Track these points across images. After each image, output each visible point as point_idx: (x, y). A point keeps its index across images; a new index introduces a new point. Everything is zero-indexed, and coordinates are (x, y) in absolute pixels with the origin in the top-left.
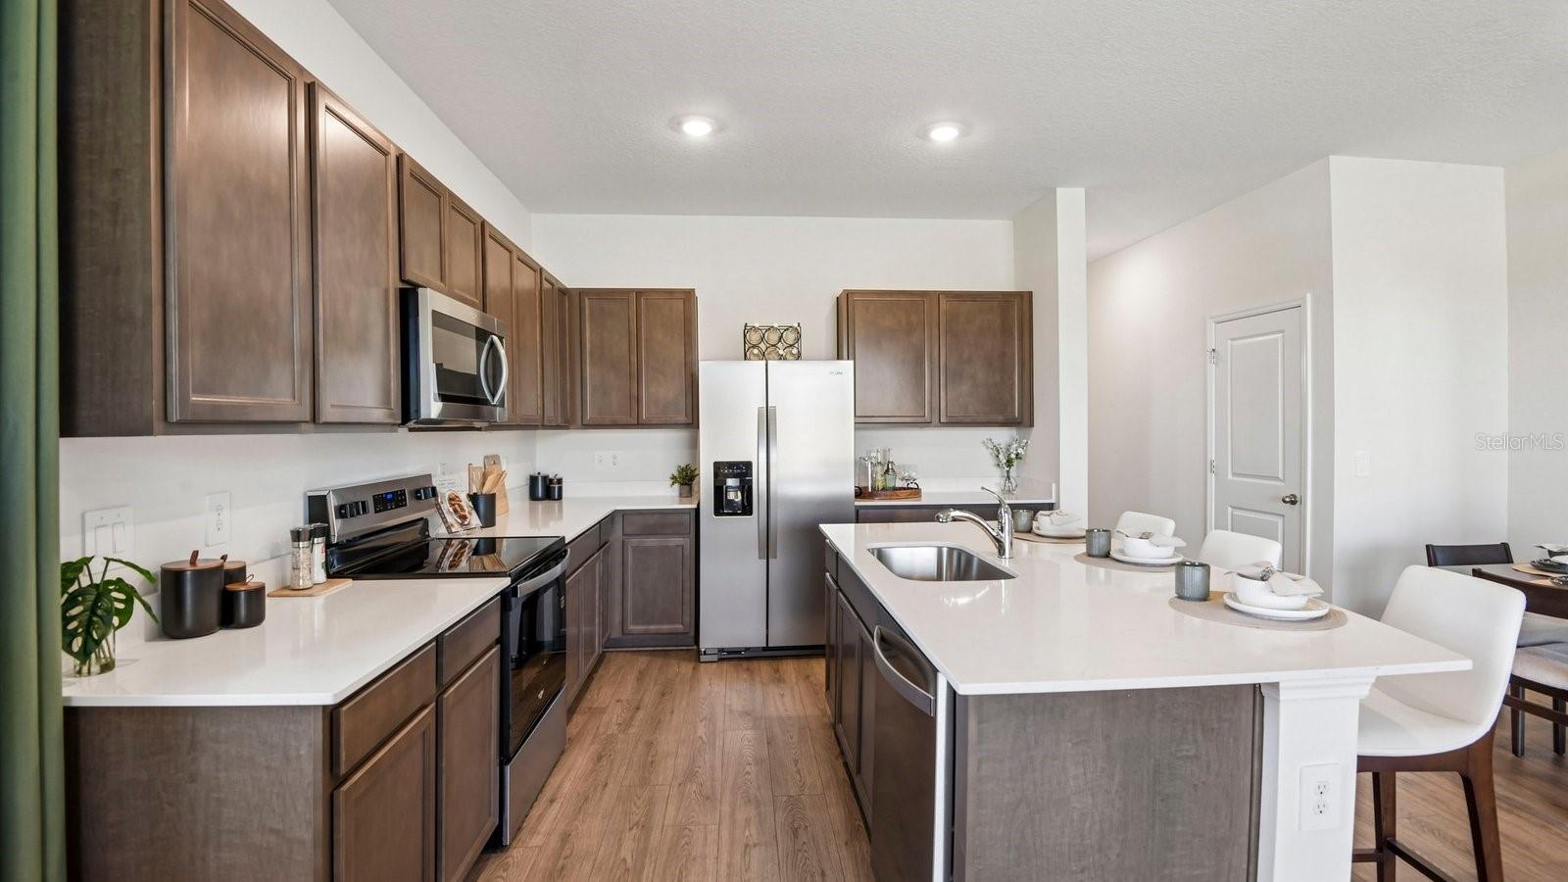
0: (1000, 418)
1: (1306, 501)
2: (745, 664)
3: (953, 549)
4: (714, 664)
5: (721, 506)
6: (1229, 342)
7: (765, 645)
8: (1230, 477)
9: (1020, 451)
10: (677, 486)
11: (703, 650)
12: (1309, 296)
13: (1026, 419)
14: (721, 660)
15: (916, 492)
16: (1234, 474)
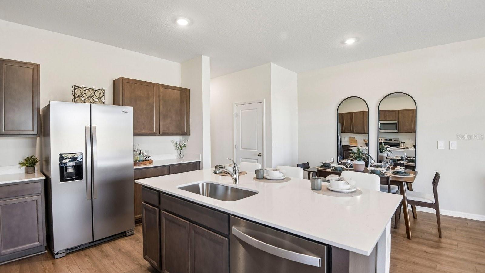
0: (180, 132)
1: (264, 155)
2: (82, 253)
3: (208, 183)
4: (65, 258)
5: (64, 177)
6: (240, 111)
7: (92, 241)
8: (241, 149)
9: (185, 144)
10: (24, 168)
11: (56, 252)
12: (264, 100)
13: (188, 133)
14: (67, 254)
15: (151, 161)
16: (242, 149)
